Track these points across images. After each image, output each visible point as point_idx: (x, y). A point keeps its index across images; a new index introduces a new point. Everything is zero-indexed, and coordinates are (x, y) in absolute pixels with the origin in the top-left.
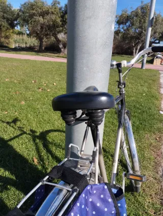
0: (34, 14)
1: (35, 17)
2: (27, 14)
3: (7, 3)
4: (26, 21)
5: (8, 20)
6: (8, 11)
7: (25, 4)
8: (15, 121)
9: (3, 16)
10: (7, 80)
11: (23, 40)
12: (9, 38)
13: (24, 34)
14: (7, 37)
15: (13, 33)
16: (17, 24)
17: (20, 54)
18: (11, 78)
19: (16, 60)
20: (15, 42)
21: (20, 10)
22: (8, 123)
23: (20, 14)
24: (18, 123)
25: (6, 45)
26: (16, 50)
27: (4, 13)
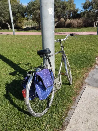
0: (35, 9)
1: (35, 10)
2: (31, 9)
3: (20, 3)
4: (31, 13)
5: (21, 13)
6: (21, 8)
7: (30, 3)
8: (28, 64)
9: (18, 11)
10: (23, 47)
11: (29, 22)
12: (22, 23)
13: (30, 19)
14: (21, 23)
15: (24, 20)
16: (26, 15)
17: (28, 32)
18: (25, 46)
19: (27, 36)
20: (25, 24)
21: (27, 7)
22: (26, 65)
23: (27, 9)
24: (30, 65)
25: (21, 27)
26: (26, 30)
27: (19, 9)
